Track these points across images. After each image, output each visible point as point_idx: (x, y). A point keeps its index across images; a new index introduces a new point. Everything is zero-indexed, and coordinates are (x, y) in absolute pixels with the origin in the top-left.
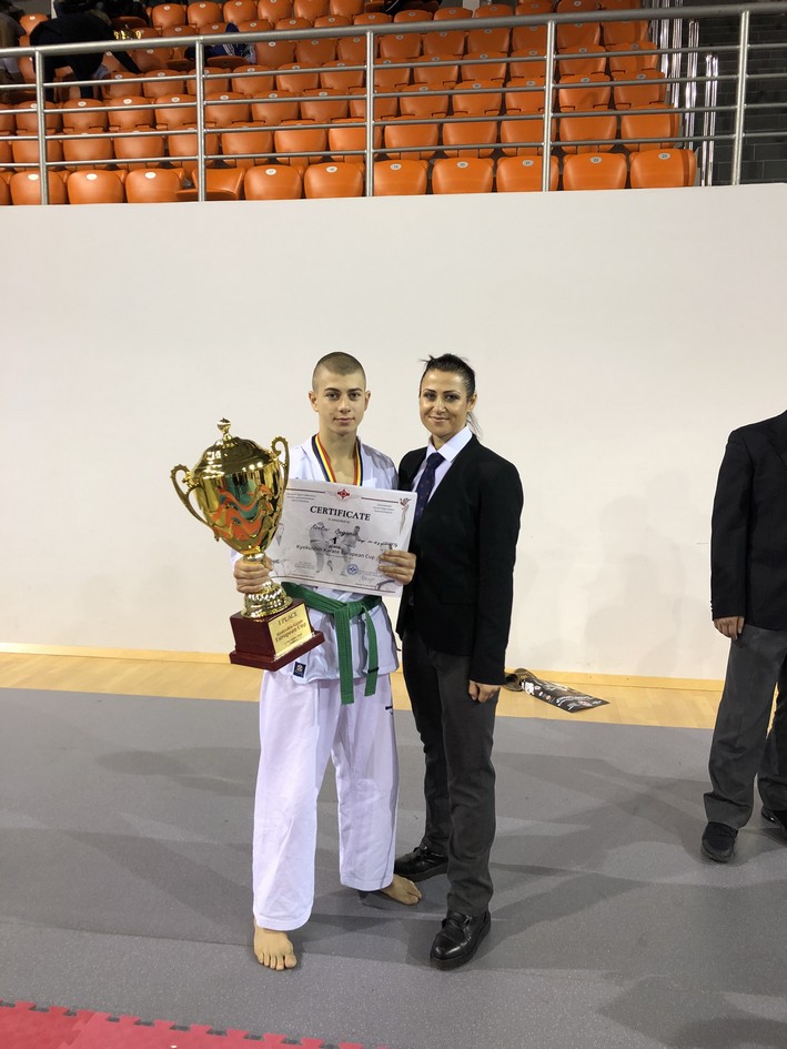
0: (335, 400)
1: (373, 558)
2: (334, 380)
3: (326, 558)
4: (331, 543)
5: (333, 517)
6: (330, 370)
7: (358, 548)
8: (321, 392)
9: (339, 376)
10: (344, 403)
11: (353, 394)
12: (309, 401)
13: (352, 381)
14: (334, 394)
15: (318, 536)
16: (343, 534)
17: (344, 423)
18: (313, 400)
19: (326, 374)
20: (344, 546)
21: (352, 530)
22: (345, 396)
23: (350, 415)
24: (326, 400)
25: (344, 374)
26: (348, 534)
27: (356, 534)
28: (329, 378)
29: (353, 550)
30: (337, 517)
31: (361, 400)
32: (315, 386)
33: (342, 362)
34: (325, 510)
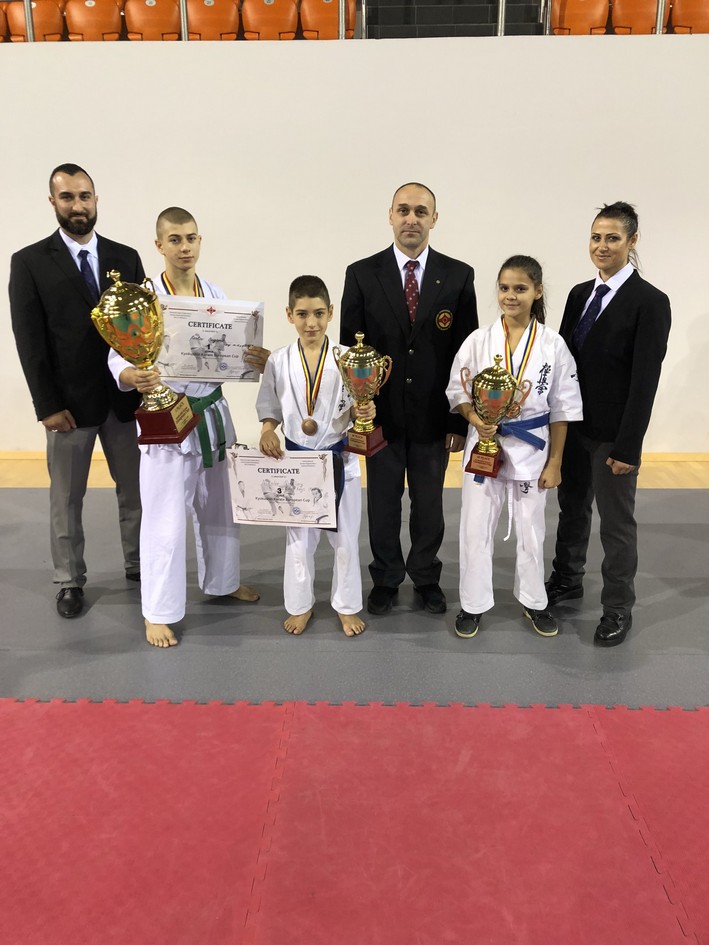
0: (178, 244)
1: (237, 357)
2: (175, 229)
3: (204, 361)
4: (206, 349)
5: (205, 329)
6: (170, 221)
7: (226, 351)
8: (166, 238)
9: (178, 226)
10: (185, 245)
11: (190, 238)
12: (156, 248)
13: (186, 229)
14: (176, 239)
15: (196, 345)
16: (214, 341)
17: (187, 260)
18: (159, 246)
19: (167, 225)
20: (216, 351)
21: (220, 338)
22: (185, 240)
23: (190, 254)
24: (170, 245)
25: (181, 223)
26: (218, 341)
27: (223, 340)
28: (169, 227)
29: (223, 353)
30: (208, 329)
31: (196, 242)
32: (160, 235)
33: (177, 215)
34: (199, 324)
